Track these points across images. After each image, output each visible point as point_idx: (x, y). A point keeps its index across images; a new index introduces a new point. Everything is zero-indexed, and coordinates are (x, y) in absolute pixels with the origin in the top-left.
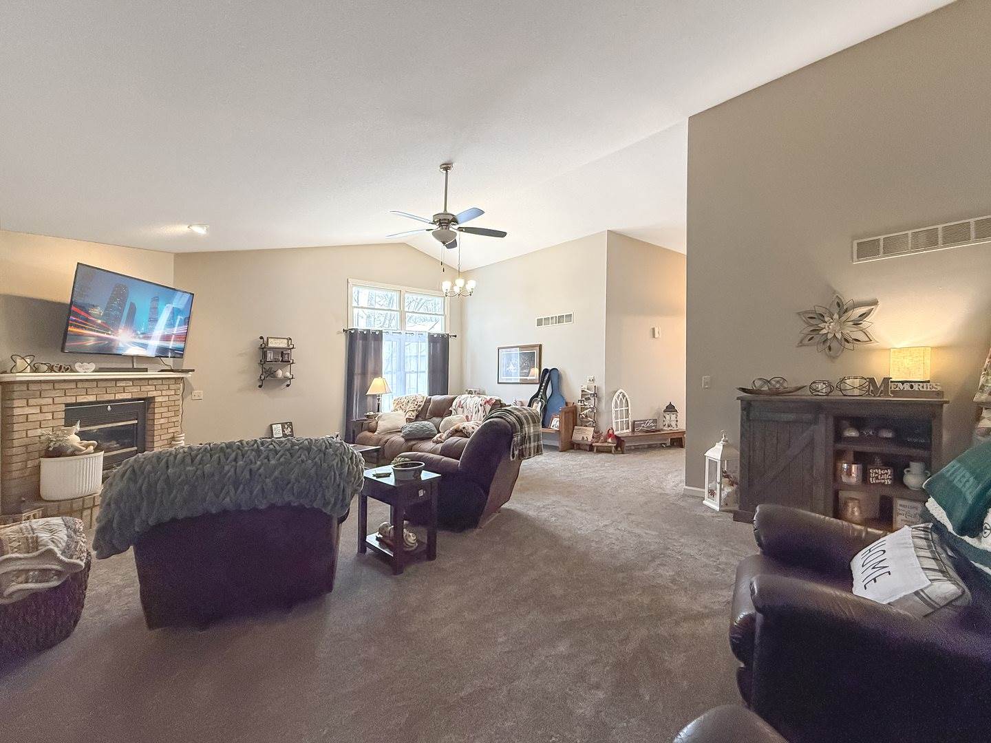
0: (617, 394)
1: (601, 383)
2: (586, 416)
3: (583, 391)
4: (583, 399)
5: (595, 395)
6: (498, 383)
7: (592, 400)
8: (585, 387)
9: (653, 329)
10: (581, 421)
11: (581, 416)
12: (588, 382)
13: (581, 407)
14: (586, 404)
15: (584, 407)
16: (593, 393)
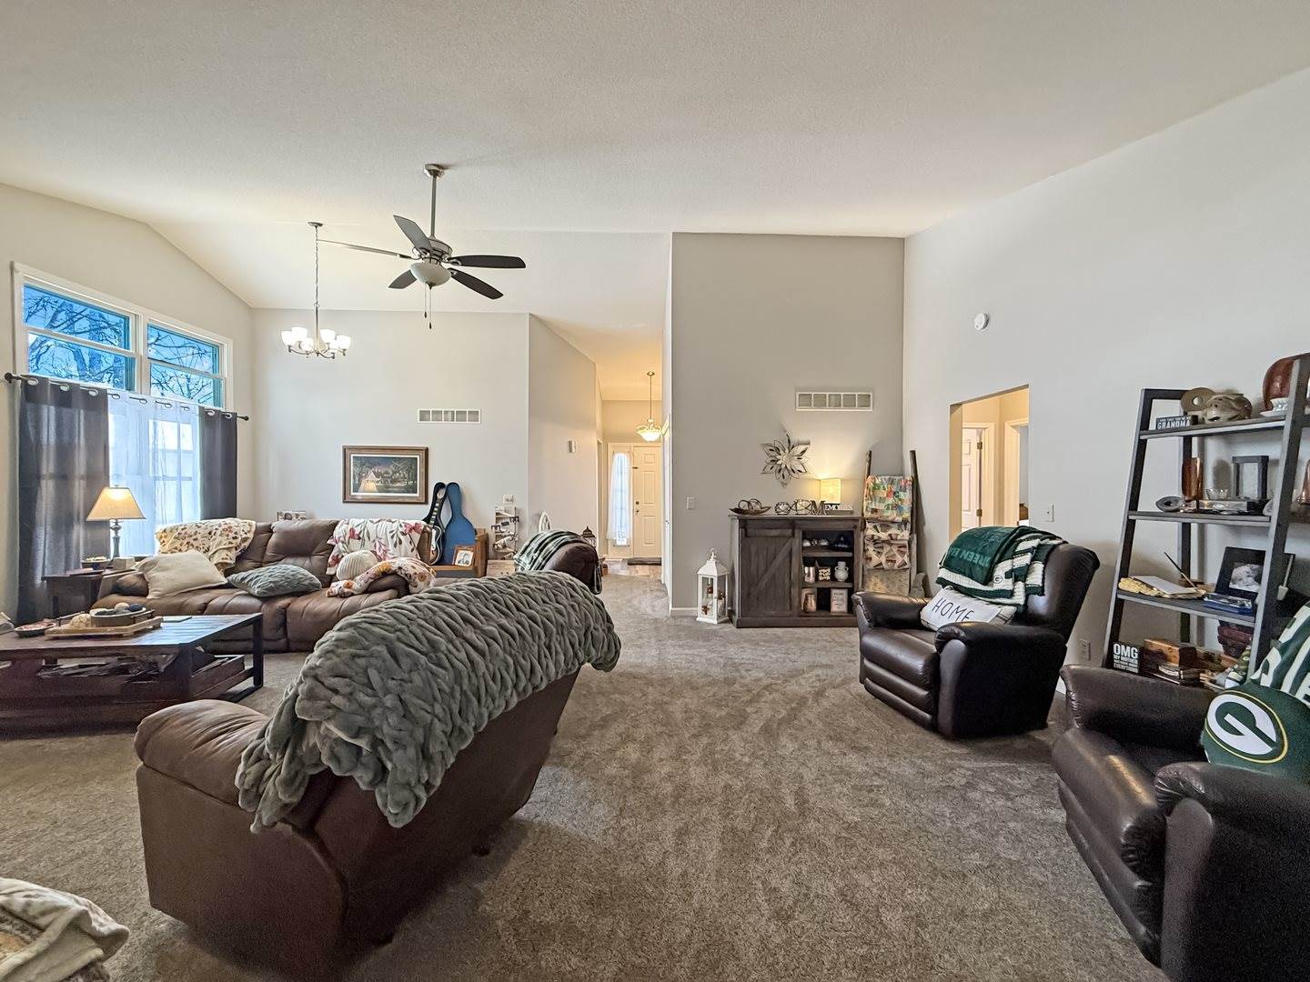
0: (542, 517)
1: (522, 504)
2: (504, 546)
3: (497, 514)
4: (500, 524)
5: (516, 519)
6: (344, 502)
7: (512, 525)
8: (503, 508)
9: (570, 443)
10: (496, 552)
11: (496, 546)
12: (505, 502)
13: (497, 535)
14: (503, 530)
15: (500, 534)
16: (512, 516)
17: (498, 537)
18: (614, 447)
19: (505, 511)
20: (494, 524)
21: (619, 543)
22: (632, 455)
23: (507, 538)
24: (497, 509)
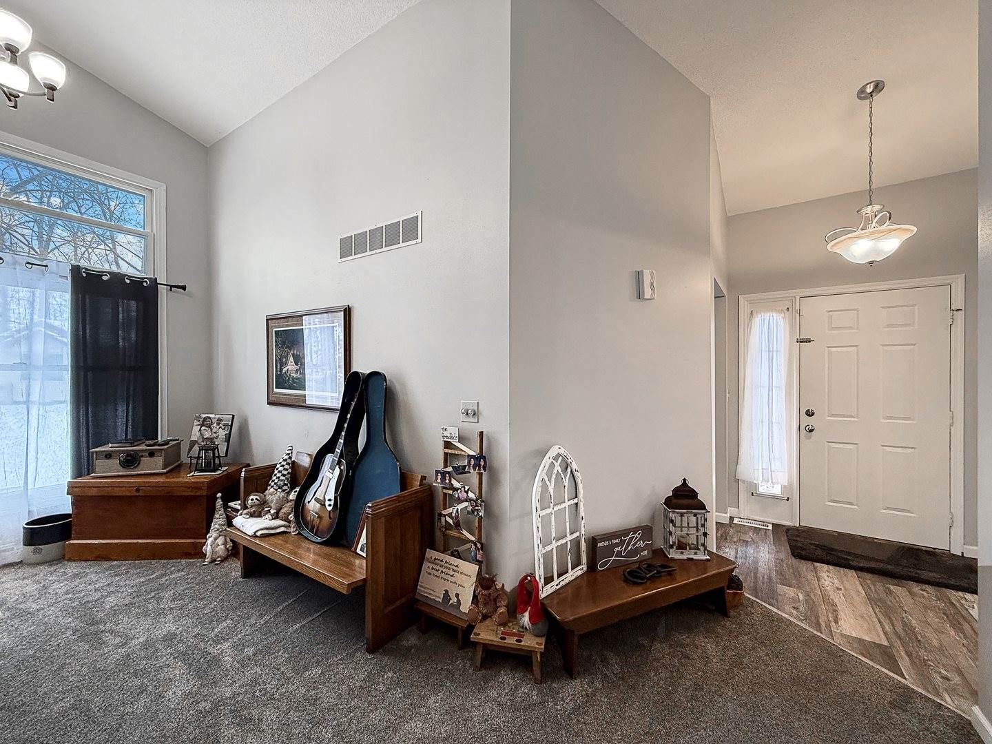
0: (547, 461)
1: (496, 424)
3: (448, 445)
4: (450, 469)
6: (269, 403)
9: (639, 276)
10: (445, 535)
11: (443, 519)
12: (462, 417)
13: (445, 494)
14: (456, 484)
15: (451, 492)
16: (475, 454)
18: (751, 302)
19: (462, 439)
20: (440, 467)
21: (762, 489)
23: (466, 504)
24: (446, 434)
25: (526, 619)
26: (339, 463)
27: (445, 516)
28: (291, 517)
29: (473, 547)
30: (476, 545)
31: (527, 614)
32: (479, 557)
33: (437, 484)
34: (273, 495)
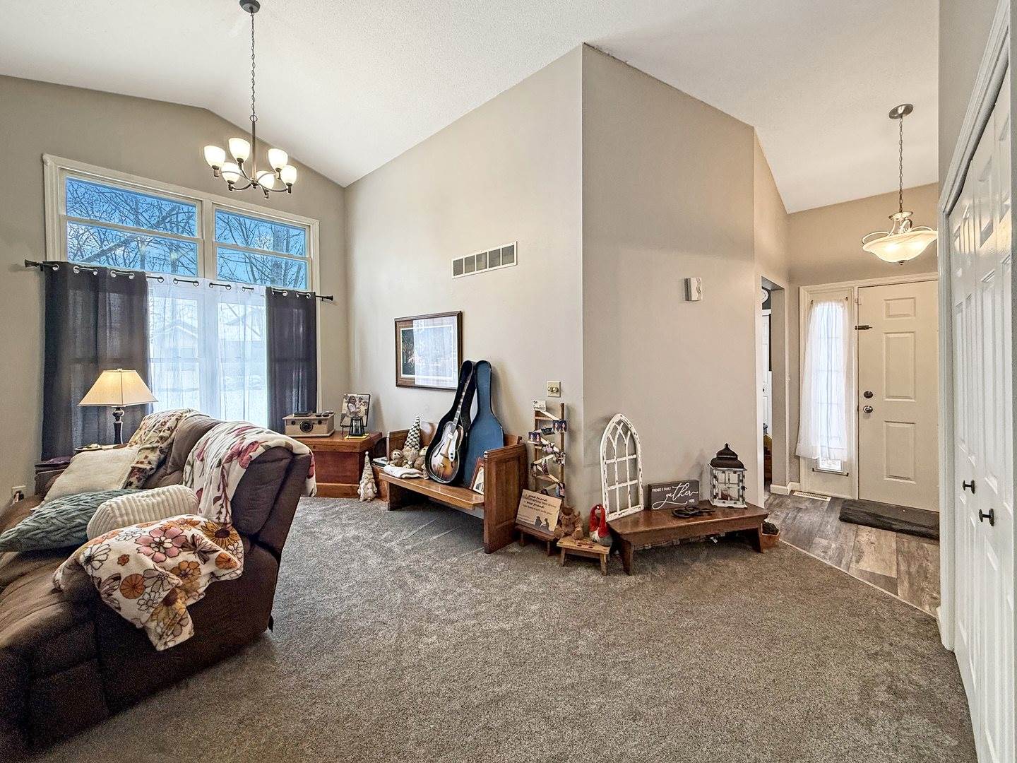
0: (611, 425)
1: (574, 397)
2: (546, 471)
3: (538, 413)
4: (539, 431)
5: (563, 424)
6: (397, 386)
7: (557, 435)
8: (543, 404)
9: (687, 282)
10: (536, 479)
11: (535, 468)
12: (549, 393)
13: (536, 449)
14: (544, 442)
15: (540, 448)
16: (558, 419)
17: (540, 453)
18: (810, 292)
19: (548, 409)
20: (533, 430)
21: (823, 465)
22: (852, 302)
23: (552, 456)
24: (537, 405)
25: (596, 535)
26: (457, 428)
27: (536, 465)
28: (423, 467)
29: (558, 486)
30: (559, 485)
31: (597, 532)
32: (562, 494)
33: (531, 442)
34: (409, 452)
